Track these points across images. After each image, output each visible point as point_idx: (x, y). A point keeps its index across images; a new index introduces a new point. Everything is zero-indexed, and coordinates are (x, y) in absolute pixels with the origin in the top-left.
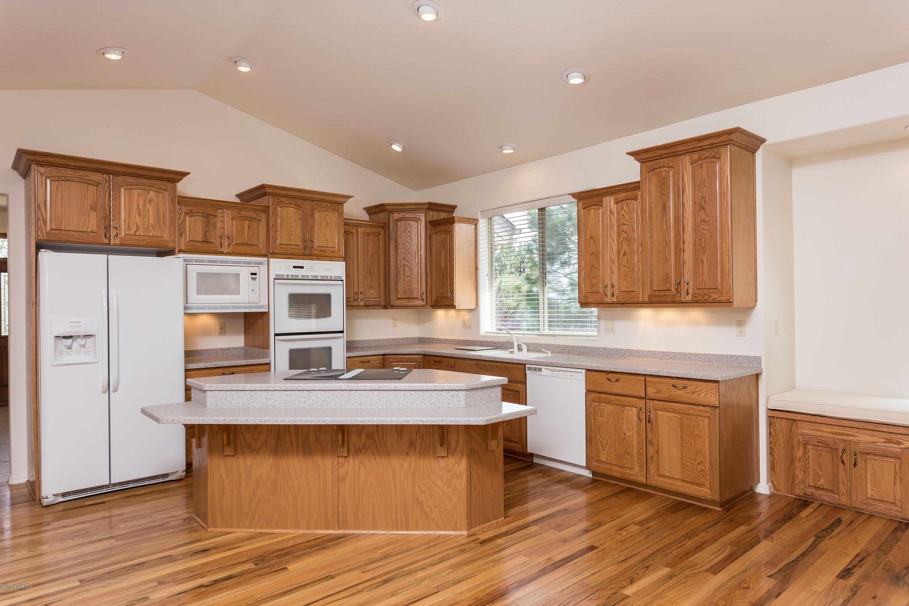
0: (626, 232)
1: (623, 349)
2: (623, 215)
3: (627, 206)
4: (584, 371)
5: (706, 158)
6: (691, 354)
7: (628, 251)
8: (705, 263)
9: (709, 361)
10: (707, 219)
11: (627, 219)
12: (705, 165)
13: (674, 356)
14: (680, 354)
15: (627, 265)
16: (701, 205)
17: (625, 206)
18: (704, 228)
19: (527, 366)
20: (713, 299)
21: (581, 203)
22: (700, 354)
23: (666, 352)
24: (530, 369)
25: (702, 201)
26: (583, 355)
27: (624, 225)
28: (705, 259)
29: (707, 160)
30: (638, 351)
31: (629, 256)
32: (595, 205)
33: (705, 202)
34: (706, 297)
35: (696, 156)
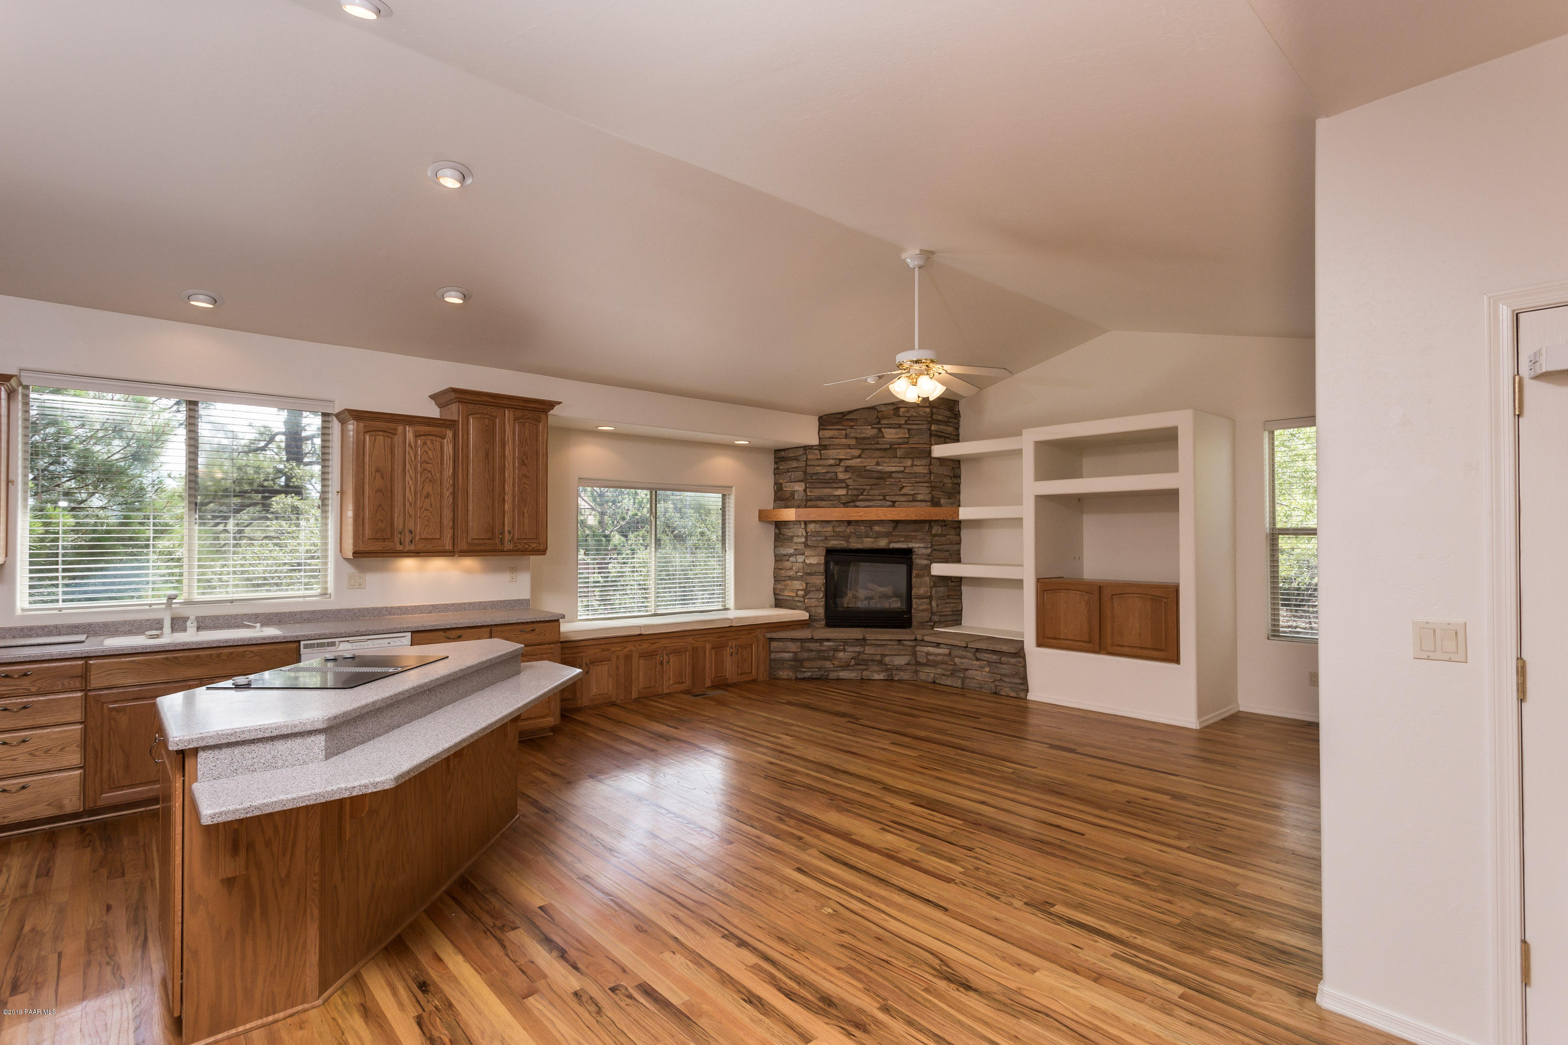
0: (430, 472)
1: (377, 608)
2: (427, 452)
3: (432, 442)
4: (410, 633)
5: (528, 418)
6: (465, 604)
7: (431, 493)
8: (526, 515)
9: (484, 609)
10: (528, 474)
11: (431, 457)
12: (527, 425)
13: (445, 608)
14: (453, 605)
15: (430, 509)
16: (523, 461)
17: (429, 442)
18: (526, 482)
19: (302, 643)
20: (533, 548)
21: (361, 424)
22: (474, 603)
23: (436, 605)
24: (306, 646)
25: (524, 457)
26: (308, 622)
27: (427, 463)
28: (525, 511)
29: (528, 420)
30: (399, 608)
31: (432, 498)
32: (384, 431)
33: (527, 458)
34: (526, 546)
35: (519, 413)
